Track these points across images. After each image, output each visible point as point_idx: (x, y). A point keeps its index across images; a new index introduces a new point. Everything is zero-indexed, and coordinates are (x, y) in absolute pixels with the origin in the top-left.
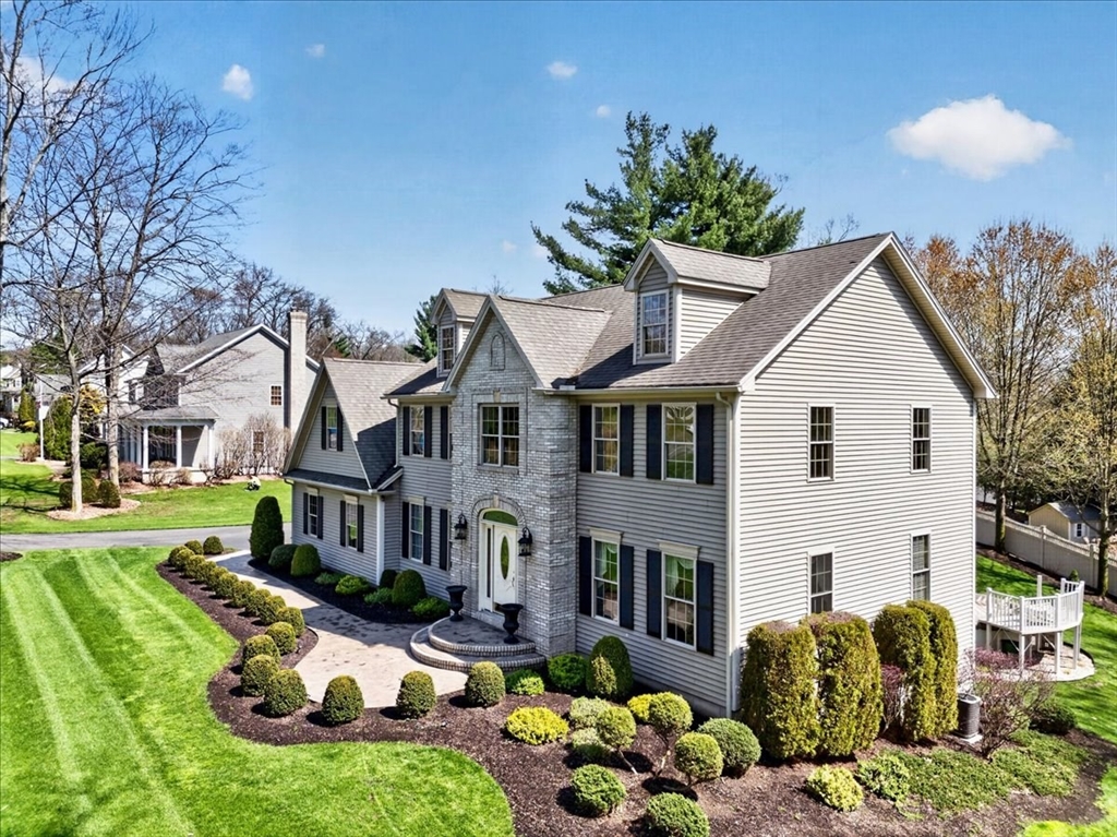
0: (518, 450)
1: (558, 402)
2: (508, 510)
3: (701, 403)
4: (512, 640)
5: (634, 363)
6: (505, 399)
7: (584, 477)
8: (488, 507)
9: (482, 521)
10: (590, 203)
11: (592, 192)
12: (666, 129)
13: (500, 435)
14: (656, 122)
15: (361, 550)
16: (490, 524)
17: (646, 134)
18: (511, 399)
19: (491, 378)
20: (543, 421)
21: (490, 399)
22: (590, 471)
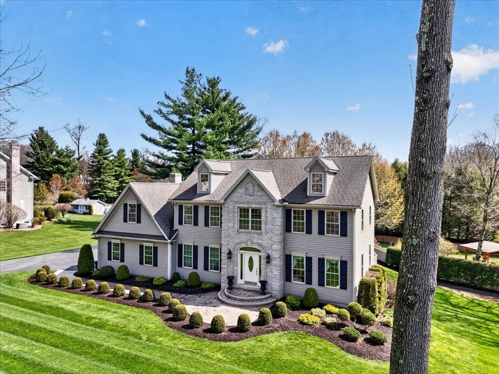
0: (261, 224)
1: (281, 208)
2: (256, 247)
3: (342, 211)
4: (265, 294)
5: (308, 195)
6: (254, 206)
7: (288, 234)
8: (244, 246)
9: (239, 251)
10: (167, 102)
11: (167, 97)
12: (200, 75)
13: (250, 219)
14: (197, 72)
15: (156, 265)
16: (242, 252)
17: (192, 76)
18: (258, 206)
19: (246, 198)
20: (275, 215)
21: (246, 206)
22: (291, 232)
